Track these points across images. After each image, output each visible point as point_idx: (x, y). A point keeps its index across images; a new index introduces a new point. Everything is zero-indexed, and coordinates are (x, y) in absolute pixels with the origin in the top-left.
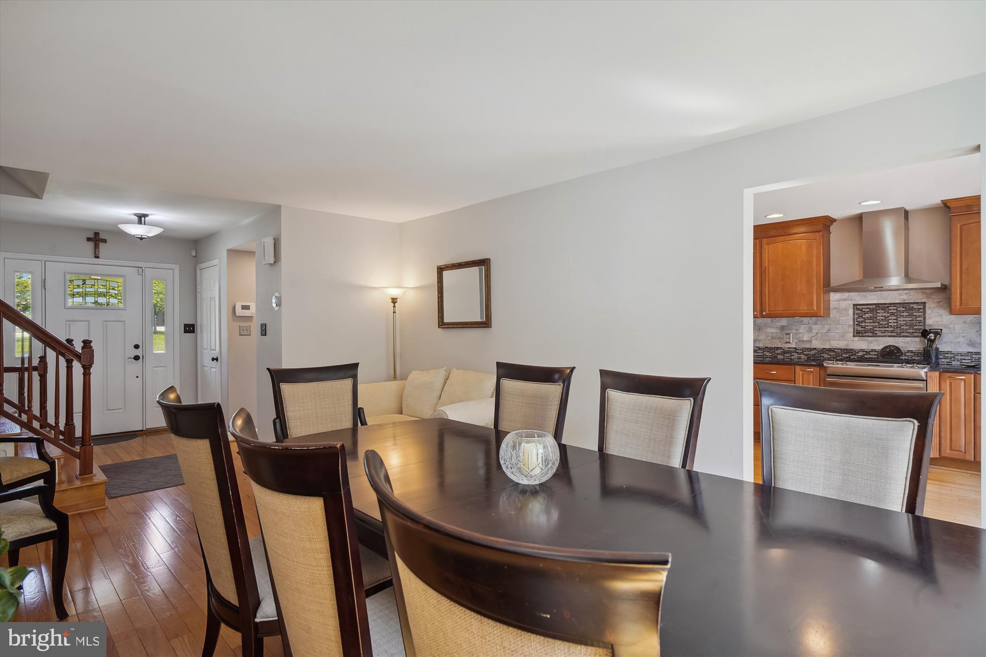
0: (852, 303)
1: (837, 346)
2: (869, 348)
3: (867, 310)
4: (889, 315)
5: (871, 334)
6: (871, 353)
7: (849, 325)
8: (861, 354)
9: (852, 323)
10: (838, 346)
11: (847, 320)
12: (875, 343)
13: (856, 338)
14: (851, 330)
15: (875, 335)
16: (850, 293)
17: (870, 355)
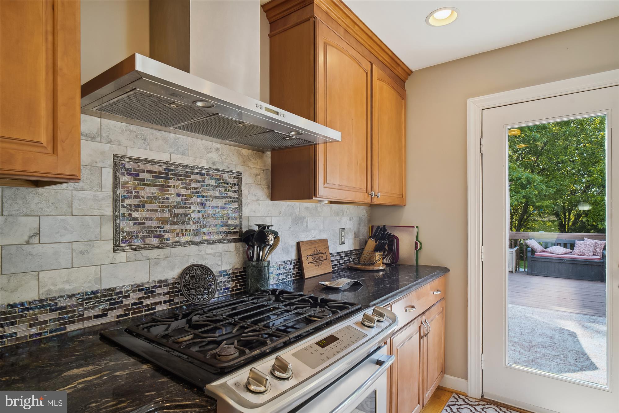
0: (110, 150)
1: (67, 287)
2: (153, 279)
3: (147, 176)
4: (189, 192)
5: (155, 241)
6: (158, 291)
7: (102, 217)
8: (134, 298)
9: (108, 211)
10: (69, 288)
11: (95, 198)
12: (164, 263)
13: (122, 256)
14: (108, 231)
15: (165, 244)
16: (105, 121)
17: (155, 296)
